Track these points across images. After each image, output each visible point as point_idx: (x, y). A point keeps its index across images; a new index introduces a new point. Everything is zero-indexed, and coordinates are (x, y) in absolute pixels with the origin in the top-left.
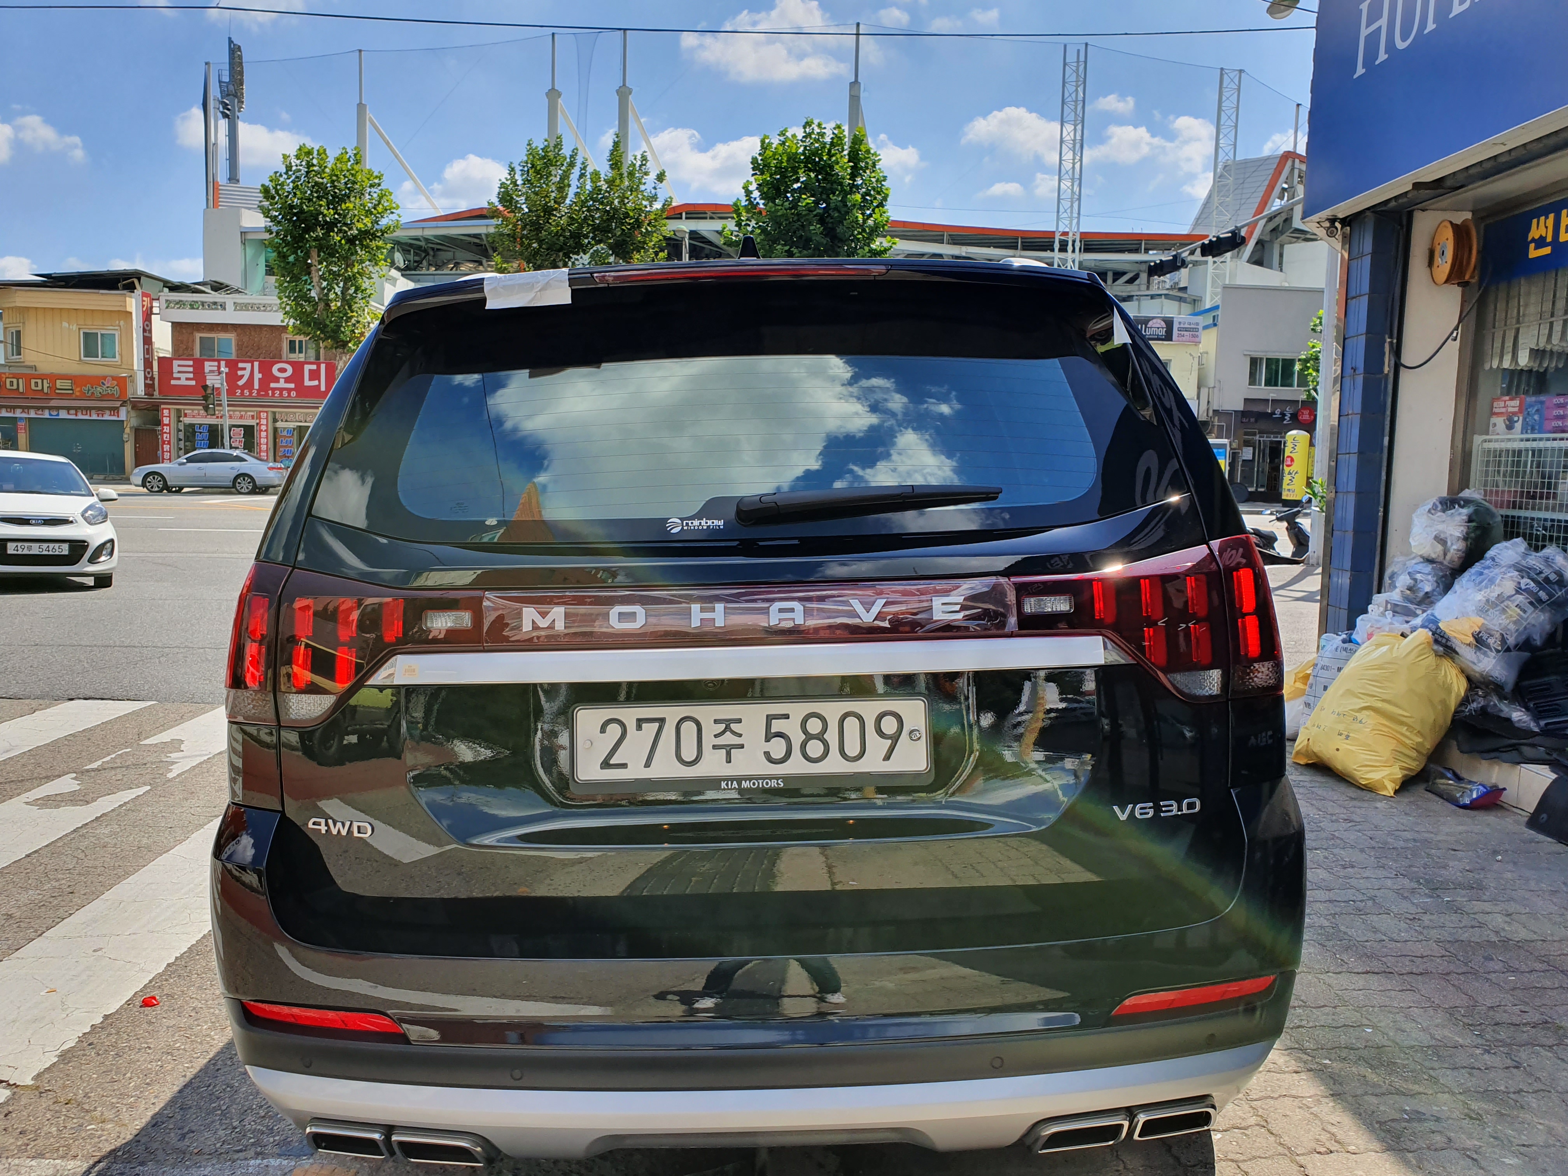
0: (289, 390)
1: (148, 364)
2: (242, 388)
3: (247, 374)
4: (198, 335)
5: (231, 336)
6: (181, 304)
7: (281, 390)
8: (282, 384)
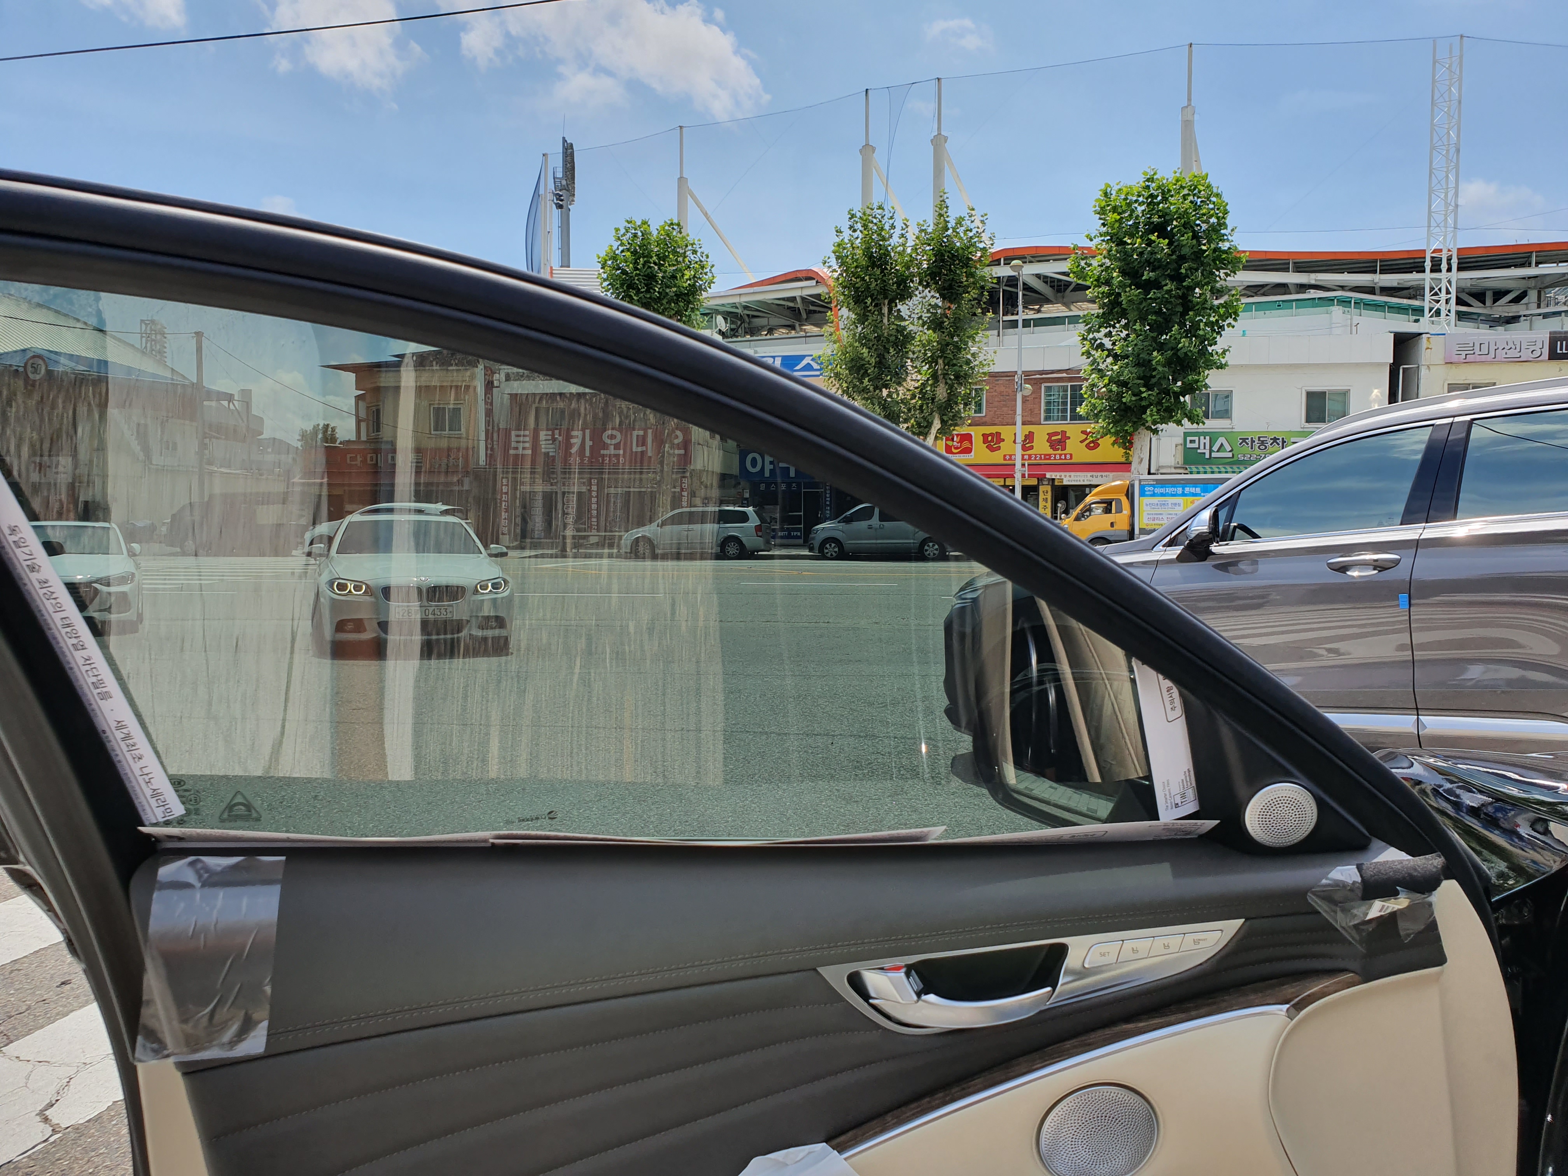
0: (618, 457)
1: (489, 435)
2: (574, 456)
3: (579, 441)
4: (533, 406)
7: (611, 456)
8: (611, 451)
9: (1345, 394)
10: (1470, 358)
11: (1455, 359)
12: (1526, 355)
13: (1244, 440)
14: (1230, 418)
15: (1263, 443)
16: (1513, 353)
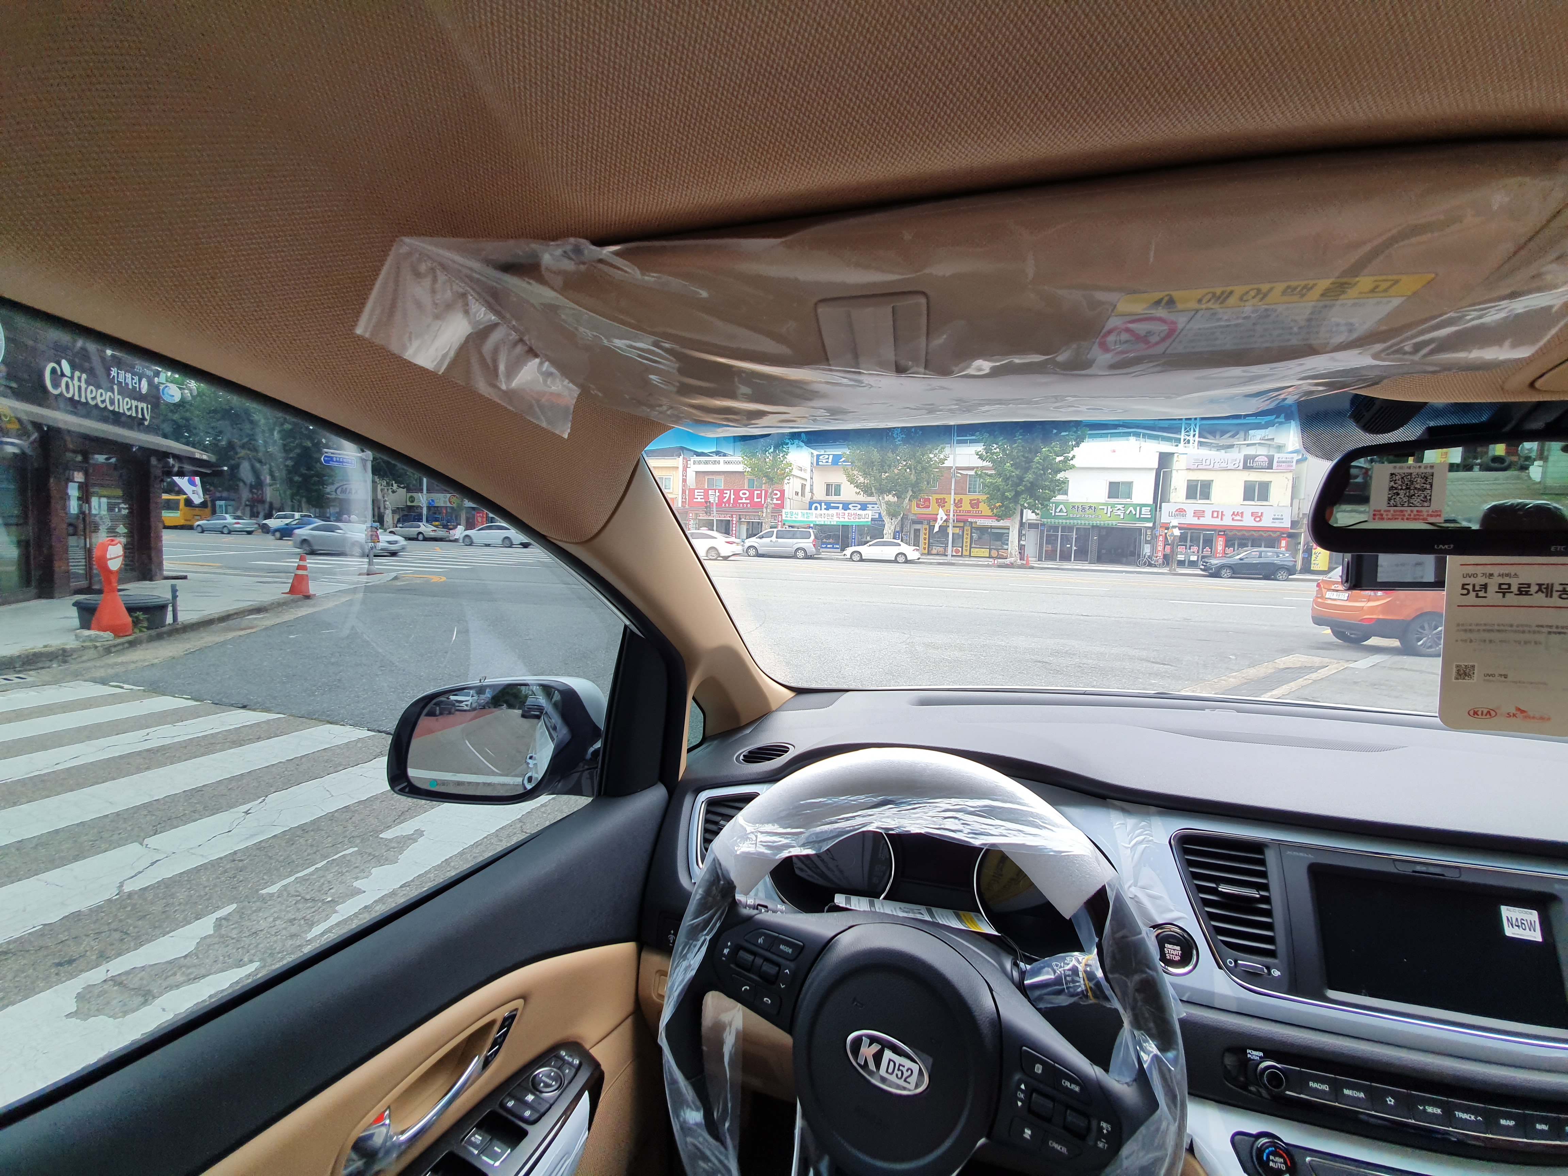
0: (747, 504)
1: (684, 492)
2: (725, 503)
3: (728, 496)
4: (707, 478)
5: (722, 478)
6: (700, 462)
7: (743, 503)
8: (744, 501)
9: (1130, 485)
10: (1200, 467)
11: (1192, 467)
12: (1230, 466)
13: (1074, 507)
14: (1066, 494)
15: (1084, 509)
16: (1224, 465)
